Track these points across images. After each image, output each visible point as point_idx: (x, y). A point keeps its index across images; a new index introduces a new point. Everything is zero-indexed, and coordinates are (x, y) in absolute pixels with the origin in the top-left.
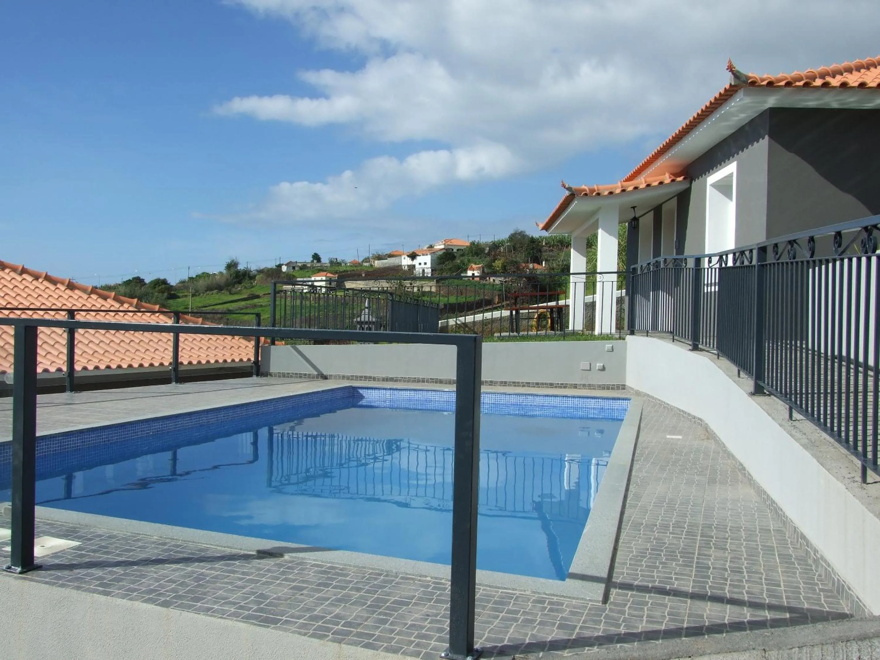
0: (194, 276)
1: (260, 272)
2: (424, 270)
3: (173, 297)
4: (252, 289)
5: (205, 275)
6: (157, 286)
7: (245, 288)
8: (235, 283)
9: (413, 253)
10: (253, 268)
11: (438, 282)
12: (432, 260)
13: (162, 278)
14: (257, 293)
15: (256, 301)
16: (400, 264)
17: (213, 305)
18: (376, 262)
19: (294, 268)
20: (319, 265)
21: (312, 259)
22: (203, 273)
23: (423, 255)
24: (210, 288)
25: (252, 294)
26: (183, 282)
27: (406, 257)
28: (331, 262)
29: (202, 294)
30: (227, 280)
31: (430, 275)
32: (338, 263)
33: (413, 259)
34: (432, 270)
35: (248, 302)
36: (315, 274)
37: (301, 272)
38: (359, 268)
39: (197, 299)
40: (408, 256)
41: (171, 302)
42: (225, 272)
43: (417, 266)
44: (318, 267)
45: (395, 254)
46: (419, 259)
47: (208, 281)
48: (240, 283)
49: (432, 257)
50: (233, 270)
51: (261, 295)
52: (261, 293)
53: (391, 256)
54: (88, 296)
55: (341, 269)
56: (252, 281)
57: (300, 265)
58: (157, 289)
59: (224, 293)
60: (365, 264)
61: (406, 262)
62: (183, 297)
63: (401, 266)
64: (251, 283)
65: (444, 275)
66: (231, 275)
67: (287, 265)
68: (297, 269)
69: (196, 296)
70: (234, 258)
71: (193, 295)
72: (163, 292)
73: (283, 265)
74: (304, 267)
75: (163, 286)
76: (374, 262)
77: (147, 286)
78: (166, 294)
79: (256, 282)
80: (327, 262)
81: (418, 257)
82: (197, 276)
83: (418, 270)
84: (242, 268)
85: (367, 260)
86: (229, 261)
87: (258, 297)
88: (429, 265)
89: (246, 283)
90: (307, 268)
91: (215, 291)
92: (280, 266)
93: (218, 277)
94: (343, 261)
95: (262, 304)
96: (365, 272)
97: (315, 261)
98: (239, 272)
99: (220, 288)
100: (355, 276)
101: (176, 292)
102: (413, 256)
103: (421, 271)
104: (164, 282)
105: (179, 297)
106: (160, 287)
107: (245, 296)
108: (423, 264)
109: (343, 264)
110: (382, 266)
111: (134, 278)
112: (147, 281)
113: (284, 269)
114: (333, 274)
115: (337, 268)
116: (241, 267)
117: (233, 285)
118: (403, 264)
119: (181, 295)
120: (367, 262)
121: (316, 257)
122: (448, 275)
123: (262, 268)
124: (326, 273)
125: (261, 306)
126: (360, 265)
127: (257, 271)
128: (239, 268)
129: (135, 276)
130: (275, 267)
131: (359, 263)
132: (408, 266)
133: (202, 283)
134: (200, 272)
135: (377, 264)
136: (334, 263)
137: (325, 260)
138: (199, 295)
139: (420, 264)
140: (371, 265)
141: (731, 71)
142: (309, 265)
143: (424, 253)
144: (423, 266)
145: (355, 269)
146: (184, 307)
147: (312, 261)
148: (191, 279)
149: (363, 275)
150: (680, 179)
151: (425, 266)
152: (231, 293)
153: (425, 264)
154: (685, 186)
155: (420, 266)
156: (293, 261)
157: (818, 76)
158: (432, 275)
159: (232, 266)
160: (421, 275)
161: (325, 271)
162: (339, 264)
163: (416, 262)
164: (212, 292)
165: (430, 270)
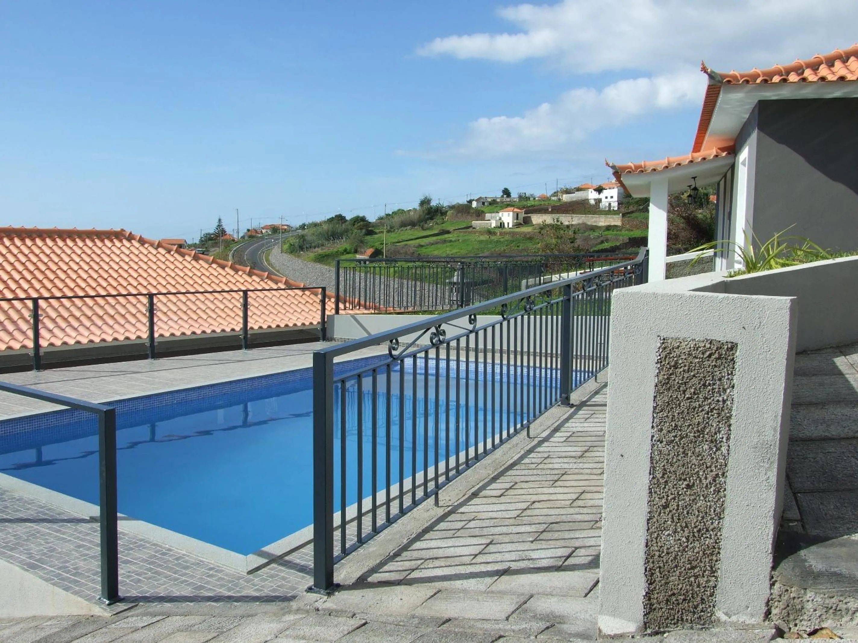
0: (391, 213)
1: (452, 207)
2: (610, 204)
3: (370, 233)
4: (443, 225)
5: (401, 212)
6: (356, 223)
7: (437, 224)
8: (428, 219)
9: (600, 186)
10: (446, 204)
11: (624, 215)
12: (619, 193)
13: (361, 215)
14: (448, 229)
15: (446, 236)
16: (587, 198)
17: (407, 241)
18: (564, 196)
19: (483, 203)
20: (508, 199)
21: (502, 194)
22: (399, 210)
23: (610, 189)
24: (404, 225)
25: (443, 230)
26: (381, 218)
27: (593, 191)
28: (520, 197)
29: (397, 230)
30: (420, 216)
31: (616, 209)
32: (526, 198)
33: (599, 193)
34: (619, 204)
35: (439, 237)
36: (503, 209)
37: (490, 207)
38: (546, 203)
39: (393, 235)
40: (595, 190)
41: (368, 238)
42: (418, 208)
43: (604, 200)
44: (507, 201)
45: (583, 187)
46: (605, 193)
47: (403, 218)
48: (432, 219)
49: (618, 190)
50: (425, 206)
51: (451, 230)
52: (451, 229)
53: (579, 189)
54: (209, 266)
55: (529, 203)
56: (444, 217)
57: (490, 200)
58: (356, 226)
59: (417, 229)
60: (553, 198)
61: (592, 195)
62: (380, 232)
63: (588, 200)
64: (443, 219)
65: (631, 208)
66: (423, 211)
67: (477, 200)
68: (486, 204)
69: (391, 232)
70: (427, 195)
71: (388, 232)
72: (361, 229)
73: (473, 200)
74: (493, 202)
75: (362, 223)
76: (562, 196)
77: (347, 223)
78: (364, 231)
79: (447, 218)
80: (517, 196)
81: (604, 191)
82: (393, 213)
83: (604, 204)
84: (435, 205)
85: (555, 194)
86: (423, 198)
87: (448, 232)
88: (615, 198)
89: (438, 219)
90: (497, 203)
91: (409, 227)
92: (470, 202)
93: (412, 213)
94: (531, 195)
95: (451, 239)
96: (552, 207)
97: (505, 196)
98: (432, 208)
99: (413, 224)
100: (541, 210)
101: (373, 229)
102: (599, 190)
103: (607, 204)
104: (363, 219)
105: (376, 233)
106: (359, 224)
107: (436, 232)
108: (609, 198)
109: (531, 199)
110: (569, 200)
111: (336, 216)
112: (348, 218)
113: (474, 204)
114: (521, 209)
115: (525, 203)
116: (433, 203)
117: (426, 221)
118: (589, 198)
119: (377, 231)
120: (554, 196)
121: (506, 192)
122: (635, 209)
123: (454, 203)
124: (513, 208)
125: (451, 241)
126: (548, 199)
127: (449, 207)
128: (431, 204)
129: (337, 214)
130: (466, 203)
131: (547, 198)
132: (595, 200)
133: (397, 220)
134: (396, 209)
135: (566, 198)
136: (523, 198)
137: (514, 195)
138: (394, 231)
139: (606, 198)
140: (559, 199)
141: (706, 72)
142: (498, 200)
143: (611, 186)
144: (609, 199)
145: (543, 203)
146: (379, 243)
147: (502, 196)
148: (388, 215)
149: (550, 210)
150: (724, 154)
151: (612, 200)
152: (423, 229)
153: (612, 197)
154: (730, 161)
155: (606, 200)
156: (483, 196)
157: (824, 62)
158: (618, 208)
159: (425, 202)
160: (607, 209)
161: (513, 206)
162: (528, 199)
163: (602, 196)
164: (405, 228)
165: (616, 204)
